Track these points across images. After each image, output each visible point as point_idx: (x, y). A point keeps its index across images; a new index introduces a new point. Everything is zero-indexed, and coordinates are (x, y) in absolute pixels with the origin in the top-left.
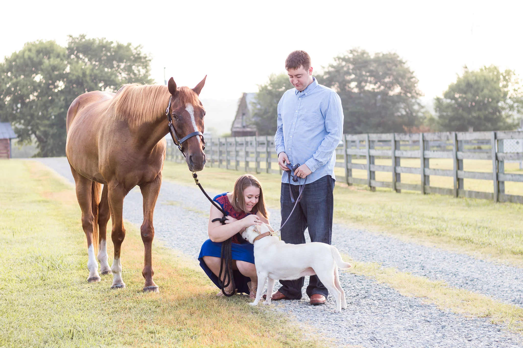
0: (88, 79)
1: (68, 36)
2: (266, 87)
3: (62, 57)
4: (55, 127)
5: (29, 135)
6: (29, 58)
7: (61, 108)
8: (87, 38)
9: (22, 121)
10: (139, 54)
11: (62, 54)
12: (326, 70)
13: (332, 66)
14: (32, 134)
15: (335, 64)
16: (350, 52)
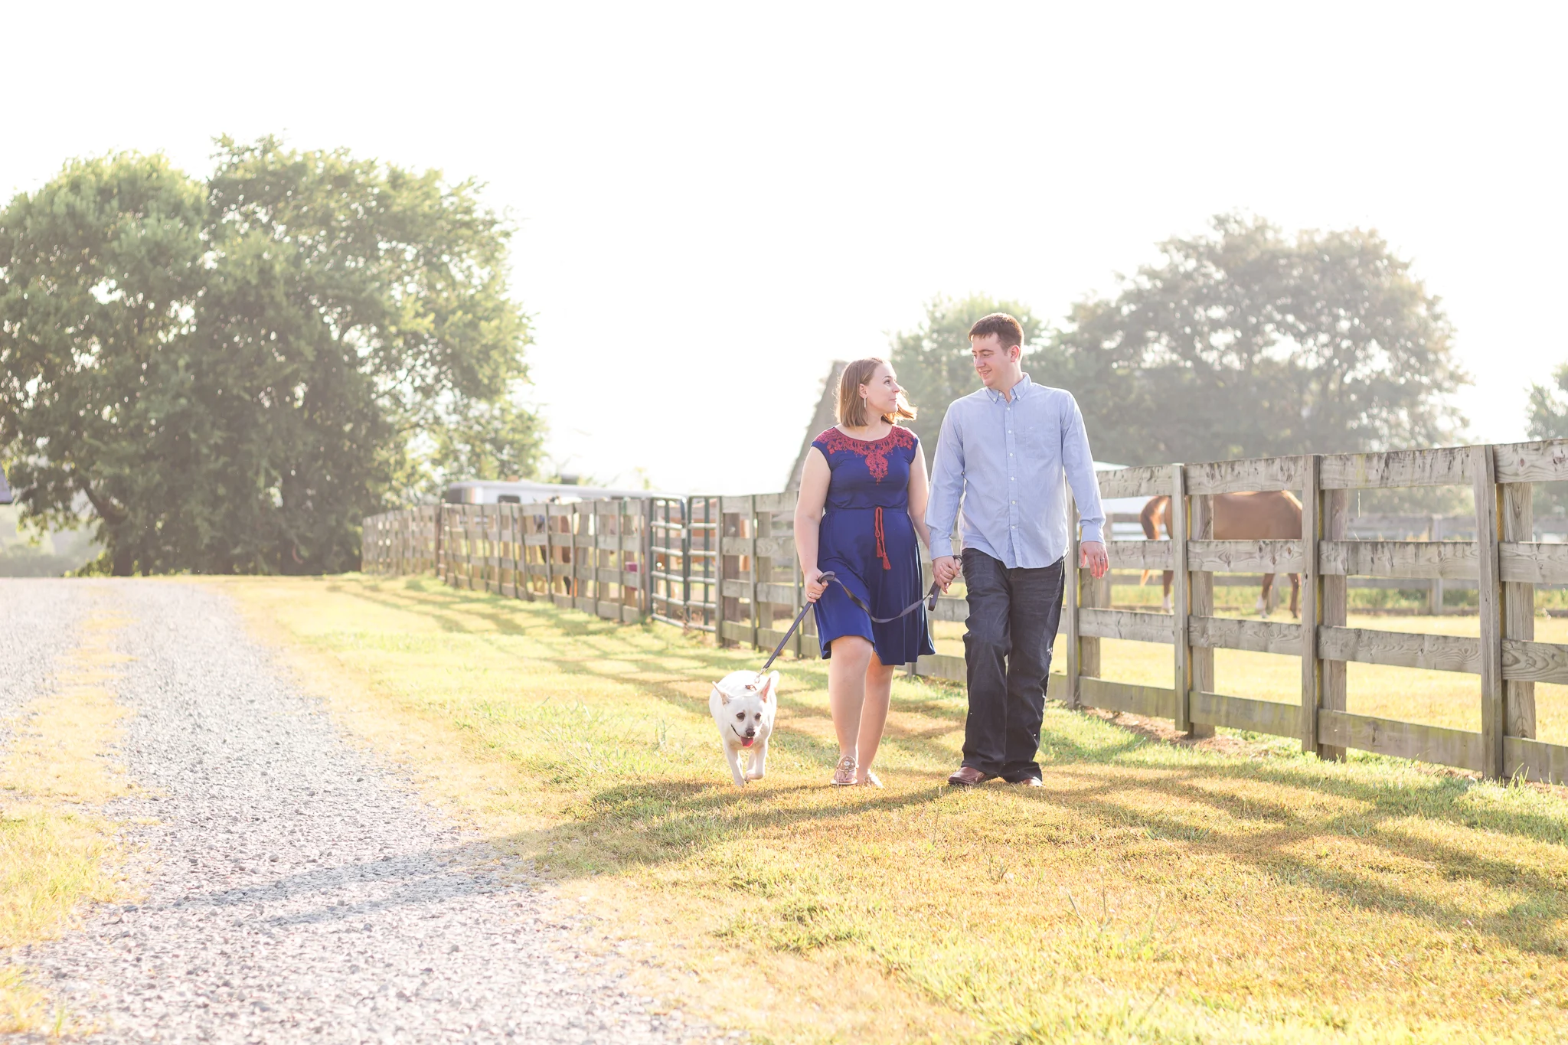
0: (279, 292)
1: (216, 141)
2: (918, 339)
3: (191, 214)
4: (155, 466)
5: (65, 496)
6: (72, 213)
7: (178, 396)
8: (284, 150)
9: (41, 442)
10: (468, 211)
11: (189, 201)
12: (1130, 286)
13: (1153, 275)
14: (77, 488)
15: (1161, 263)
16: (1213, 222)
